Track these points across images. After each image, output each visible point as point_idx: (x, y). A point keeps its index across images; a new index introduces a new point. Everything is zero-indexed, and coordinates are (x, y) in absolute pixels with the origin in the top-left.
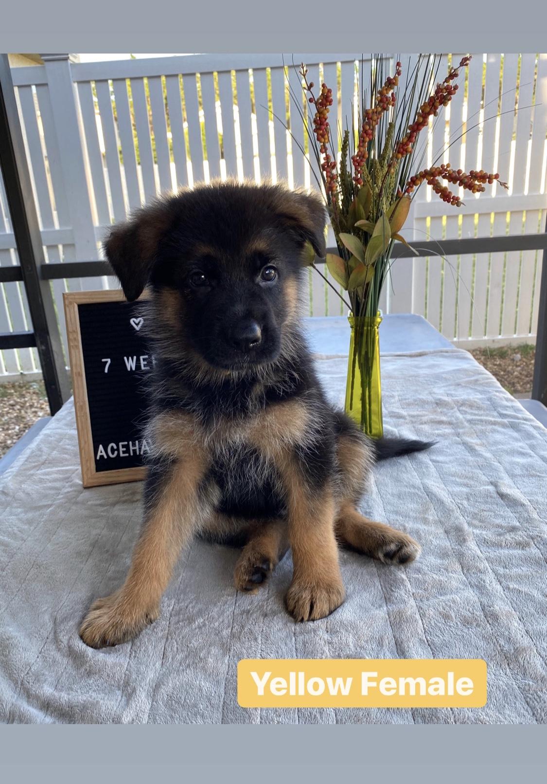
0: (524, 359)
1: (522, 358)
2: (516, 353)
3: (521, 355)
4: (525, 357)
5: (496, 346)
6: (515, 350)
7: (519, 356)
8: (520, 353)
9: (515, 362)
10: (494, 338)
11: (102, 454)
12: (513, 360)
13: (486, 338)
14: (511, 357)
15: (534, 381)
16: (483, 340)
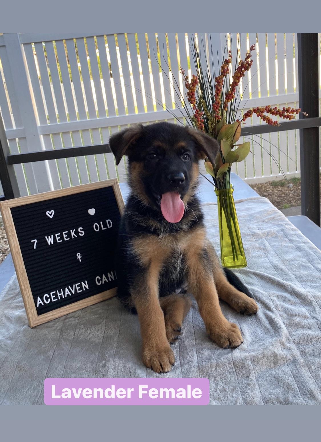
0: (295, 186)
1: (293, 185)
2: (290, 183)
3: (293, 184)
4: (295, 185)
5: (278, 180)
6: (289, 181)
7: (291, 185)
8: (292, 183)
9: (290, 189)
10: (276, 176)
11: (40, 303)
12: (288, 187)
13: (271, 175)
14: (288, 186)
15: (301, 199)
16: (270, 177)
